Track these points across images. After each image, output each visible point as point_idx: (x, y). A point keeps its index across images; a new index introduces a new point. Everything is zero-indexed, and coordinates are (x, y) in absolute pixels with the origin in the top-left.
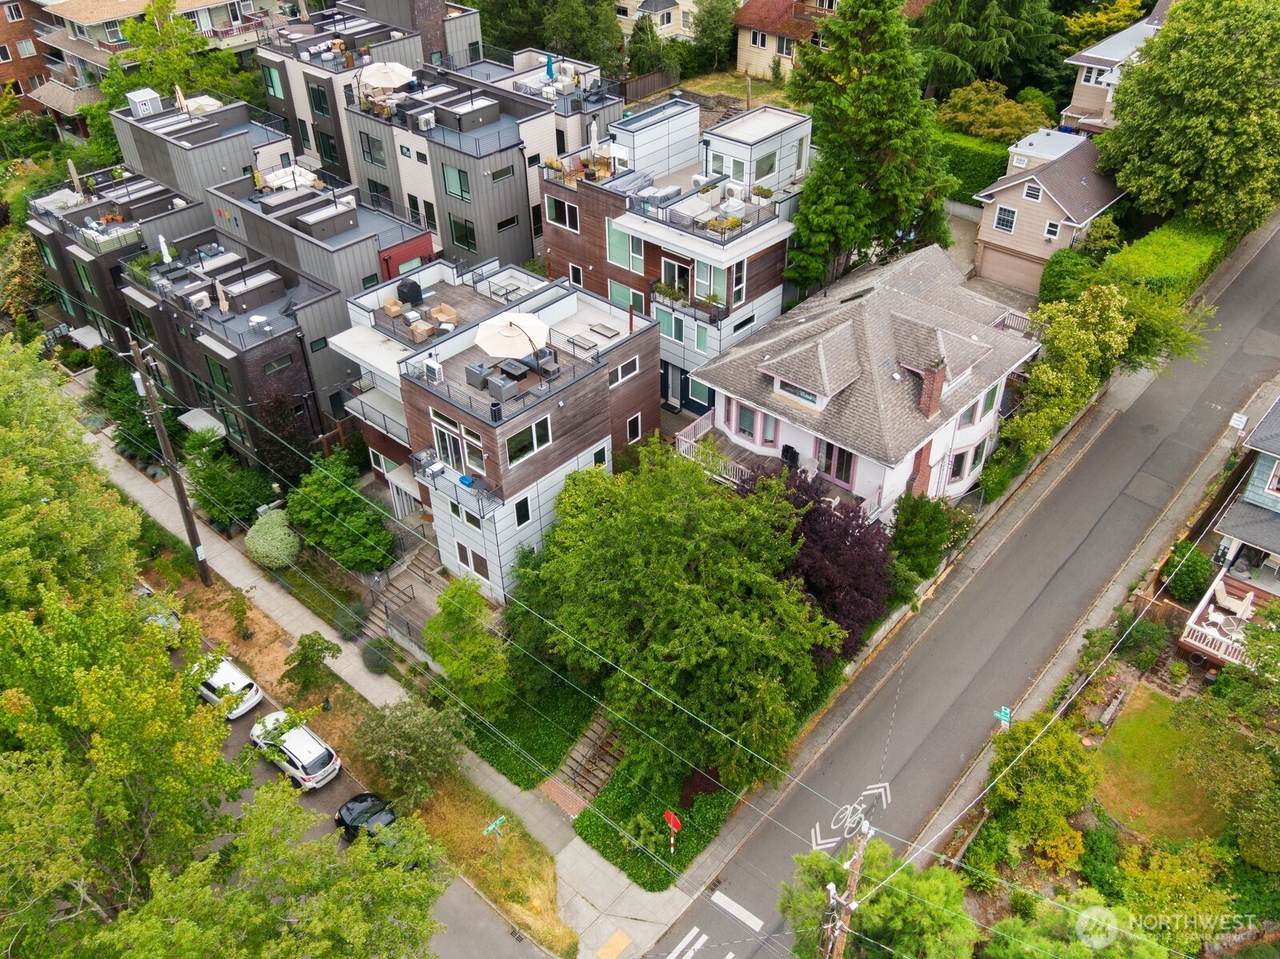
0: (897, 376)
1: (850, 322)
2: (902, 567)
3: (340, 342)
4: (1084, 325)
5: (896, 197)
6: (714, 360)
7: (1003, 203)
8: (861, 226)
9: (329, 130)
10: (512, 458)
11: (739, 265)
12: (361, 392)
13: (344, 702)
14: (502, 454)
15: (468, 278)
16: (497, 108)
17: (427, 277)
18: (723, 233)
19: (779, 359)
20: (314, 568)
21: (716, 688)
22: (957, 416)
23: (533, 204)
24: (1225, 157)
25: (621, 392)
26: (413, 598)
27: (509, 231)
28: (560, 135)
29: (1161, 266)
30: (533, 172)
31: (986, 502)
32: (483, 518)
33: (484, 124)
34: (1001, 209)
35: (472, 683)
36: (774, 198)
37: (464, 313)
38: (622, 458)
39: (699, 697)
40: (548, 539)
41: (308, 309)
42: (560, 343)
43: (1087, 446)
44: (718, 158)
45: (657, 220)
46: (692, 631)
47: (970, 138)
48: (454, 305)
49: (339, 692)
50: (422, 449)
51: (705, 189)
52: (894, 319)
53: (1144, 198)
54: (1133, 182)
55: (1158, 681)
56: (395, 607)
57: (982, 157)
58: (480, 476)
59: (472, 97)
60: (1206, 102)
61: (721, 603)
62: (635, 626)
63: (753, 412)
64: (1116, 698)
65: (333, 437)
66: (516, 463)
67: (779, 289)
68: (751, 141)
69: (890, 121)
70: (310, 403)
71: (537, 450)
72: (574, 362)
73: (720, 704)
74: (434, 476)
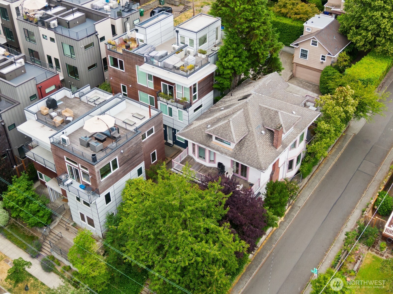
0: (263, 132)
1: (242, 110)
2: (270, 213)
3: (22, 128)
4: (338, 104)
5: (258, 53)
6: (187, 127)
7: (302, 47)
8: (245, 66)
9: (9, 26)
10: (102, 176)
11: (195, 85)
12: (33, 148)
13: (34, 286)
14: (98, 176)
15: (77, 95)
16: (85, 16)
17: (58, 96)
18: (187, 72)
19: (214, 127)
20: (16, 226)
21: (196, 273)
22: (289, 147)
23: (103, 57)
24: (388, 28)
25: (147, 143)
26: (62, 237)
27: (93, 70)
28: (113, 27)
29: (367, 73)
30: (102, 44)
31: (303, 178)
32: (91, 203)
33: (79, 24)
34: (302, 50)
35: (91, 275)
36: (207, 54)
37: (76, 111)
38: (150, 172)
39: (190, 276)
40: (120, 209)
41: (6, 112)
42: (120, 124)
43: (343, 150)
44: (183, 37)
45: (158, 67)
46: (185, 250)
47: (288, 19)
48: (71, 108)
49: (32, 281)
50: (62, 174)
51: (178, 52)
52: (260, 107)
53: (358, 45)
54: (354, 39)
55: (375, 251)
56: (54, 242)
57: (293, 27)
58: (88, 185)
59: (73, 12)
60: (379, 6)
61: (196, 237)
62: (160, 248)
63: (204, 150)
64: (359, 259)
65: (21, 167)
66: (104, 179)
67: (212, 92)
68: (196, 31)
69: (254, 23)
70: (9, 153)
71: (113, 172)
72: (126, 131)
73: (198, 279)
74: (68, 185)
